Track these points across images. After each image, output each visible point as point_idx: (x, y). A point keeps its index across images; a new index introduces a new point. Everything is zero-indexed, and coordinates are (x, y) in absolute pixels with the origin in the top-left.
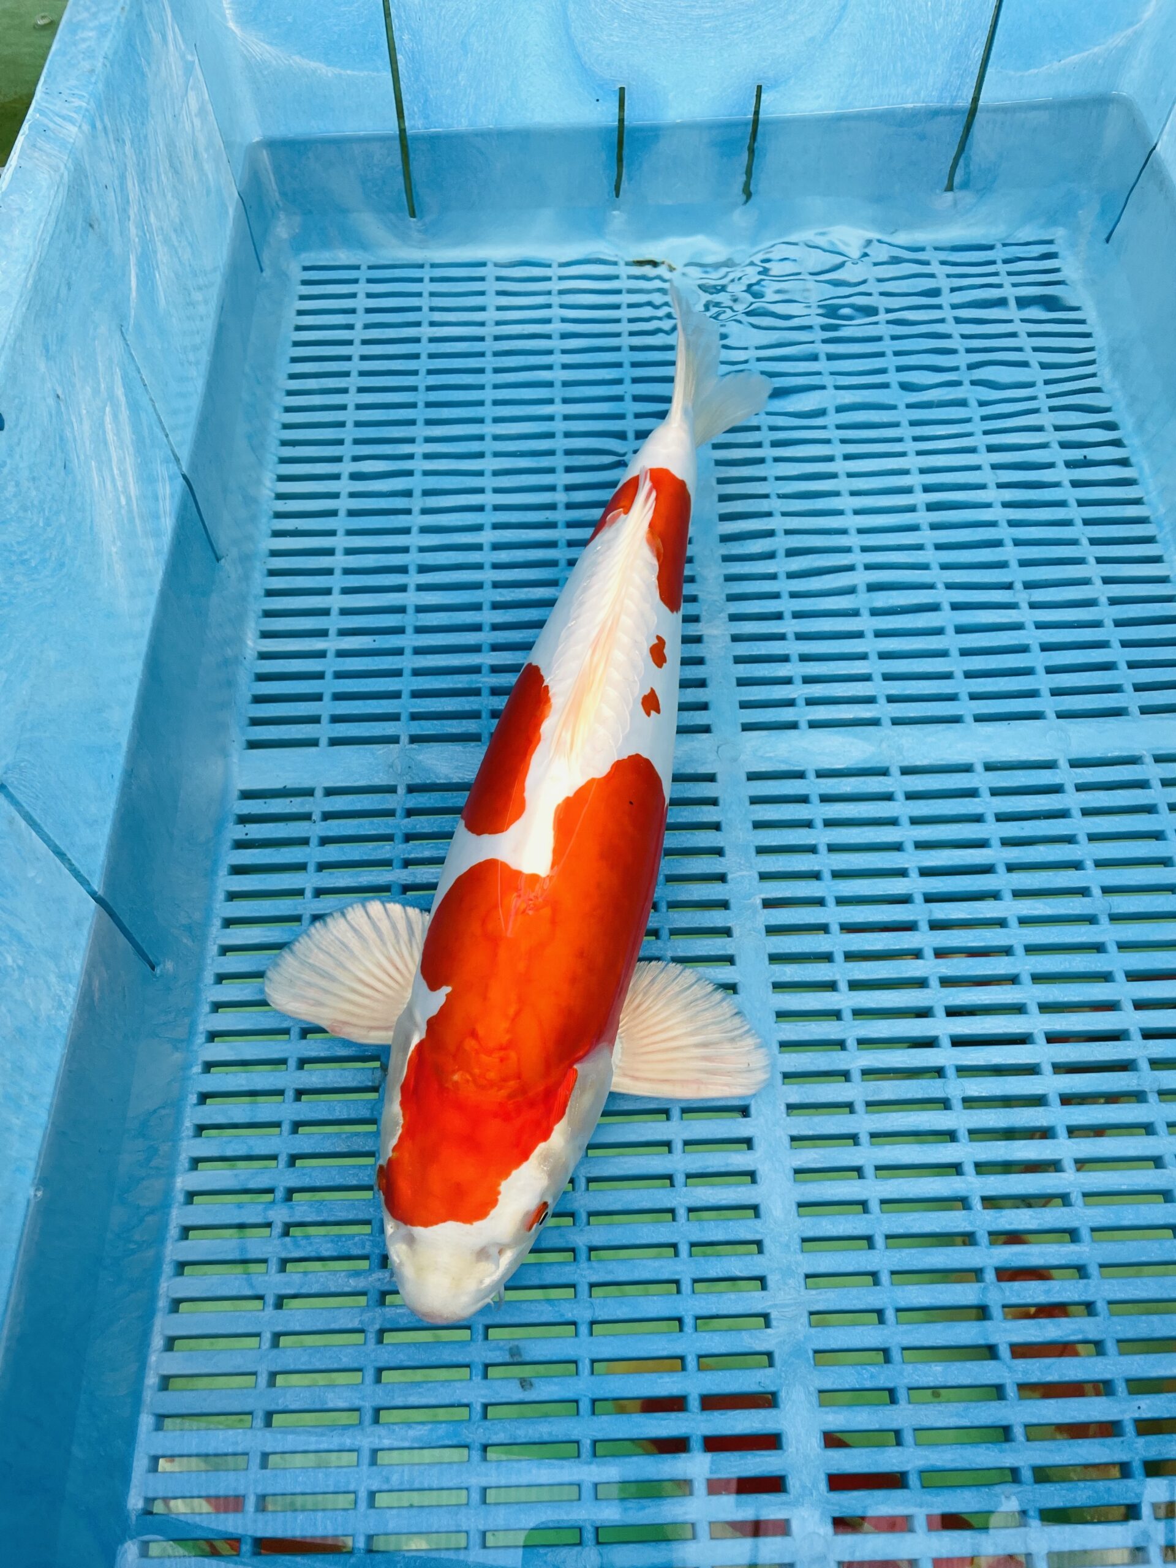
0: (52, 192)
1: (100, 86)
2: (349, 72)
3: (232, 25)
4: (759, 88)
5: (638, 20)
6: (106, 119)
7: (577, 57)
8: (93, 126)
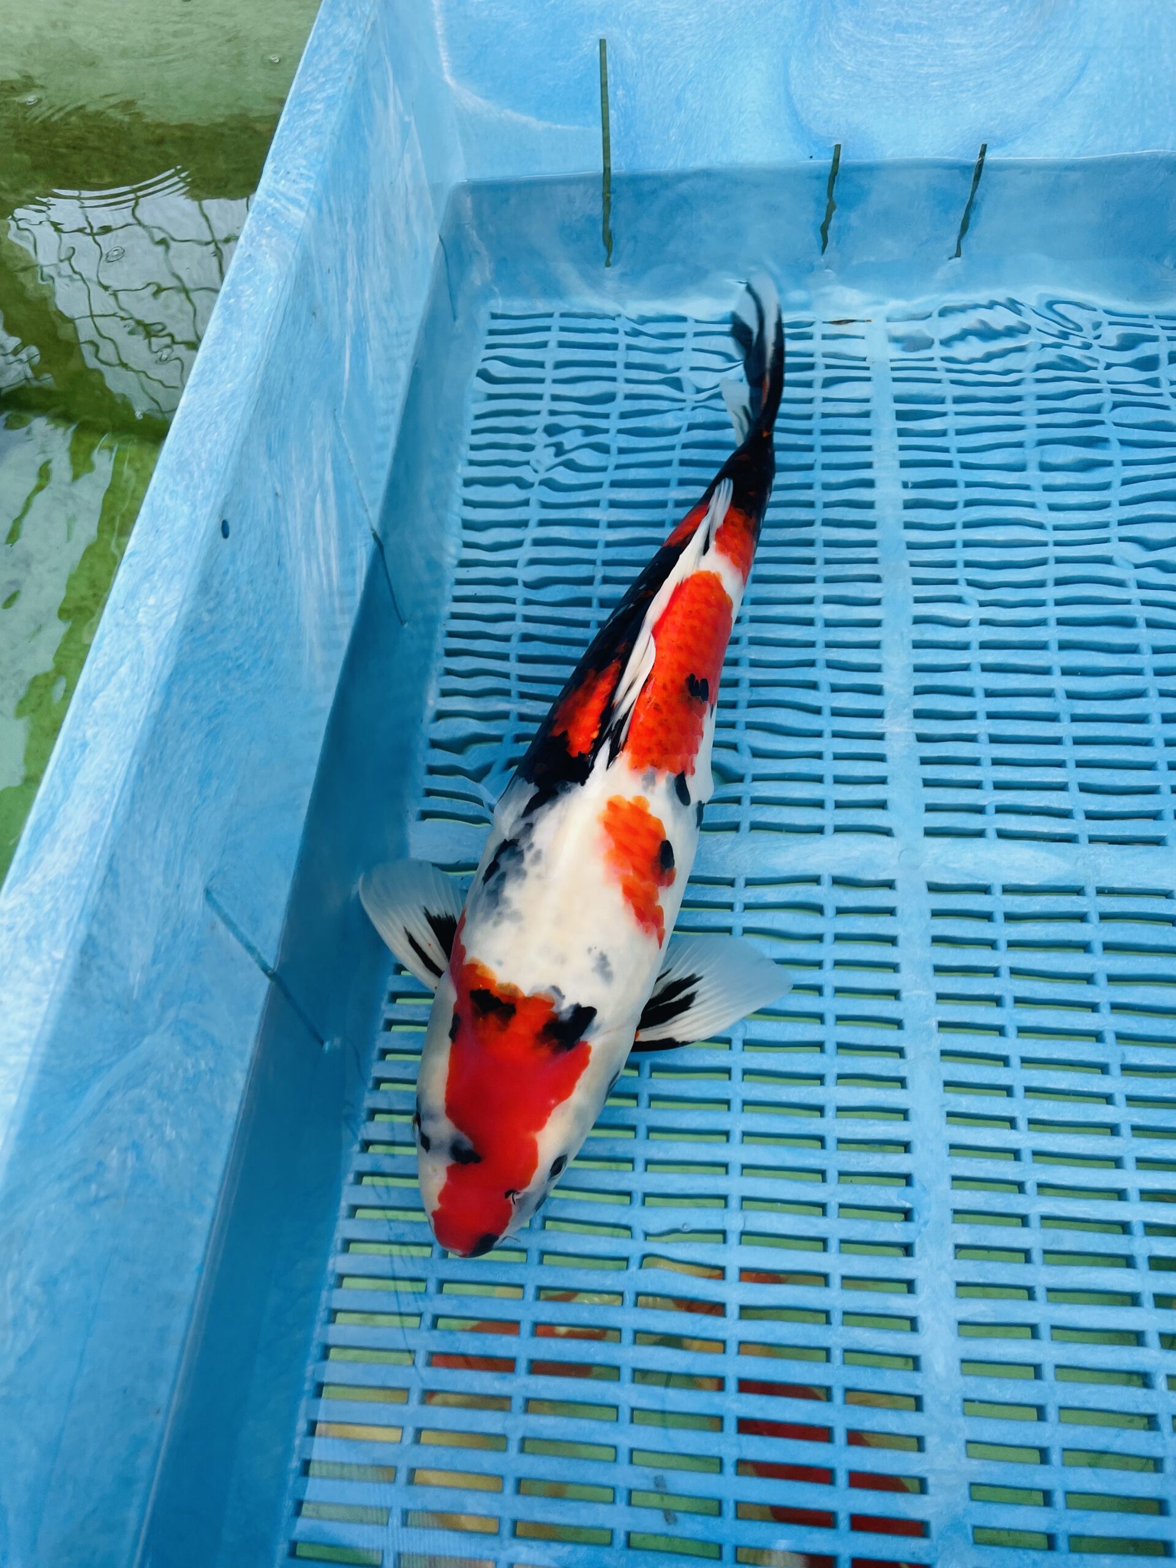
0: (281, 284)
1: (327, 165)
2: (559, 126)
3: (448, 78)
4: (984, 147)
5: (862, 77)
6: (332, 199)
7: (794, 113)
8: (320, 210)
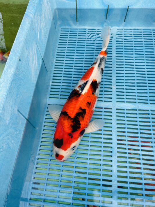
0: (28, 25)
1: (36, 8)
2: (70, 2)
6: (36, 13)
7: (102, 1)
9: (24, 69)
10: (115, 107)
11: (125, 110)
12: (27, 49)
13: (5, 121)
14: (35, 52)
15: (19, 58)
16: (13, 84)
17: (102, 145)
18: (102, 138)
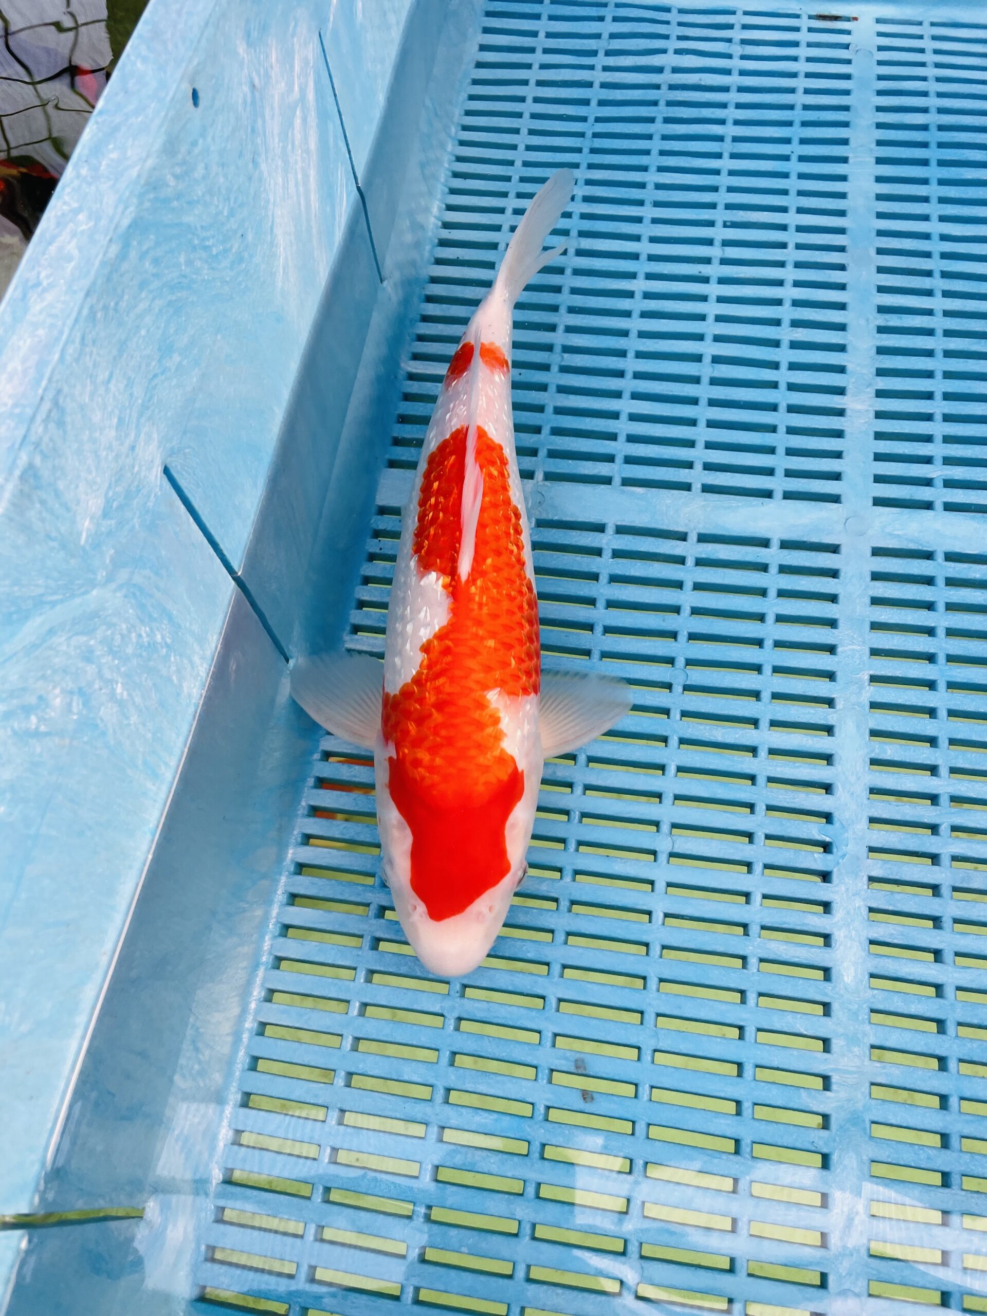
9: (222, 180)
10: (862, 534)
11: (940, 557)
12: (248, 35)
13: (68, 510)
14: (303, 91)
15: (192, 80)
16: (133, 254)
17: (763, 794)
18: (763, 753)
